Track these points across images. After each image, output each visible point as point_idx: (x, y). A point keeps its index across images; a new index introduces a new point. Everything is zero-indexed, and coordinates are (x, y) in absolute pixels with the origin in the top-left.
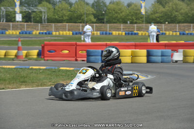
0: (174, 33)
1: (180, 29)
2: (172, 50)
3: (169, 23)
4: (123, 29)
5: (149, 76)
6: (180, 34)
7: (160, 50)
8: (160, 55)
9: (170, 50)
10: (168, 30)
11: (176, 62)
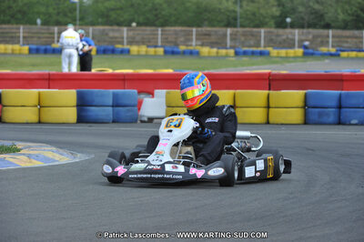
0: (152, 51)
1: (165, 40)
2: (139, 92)
3: (139, 24)
4: (24, 37)
5: (79, 155)
6: (166, 52)
7: (111, 91)
8: (111, 103)
9: (136, 91)
10: (138, 43)
11: (151, 120)
